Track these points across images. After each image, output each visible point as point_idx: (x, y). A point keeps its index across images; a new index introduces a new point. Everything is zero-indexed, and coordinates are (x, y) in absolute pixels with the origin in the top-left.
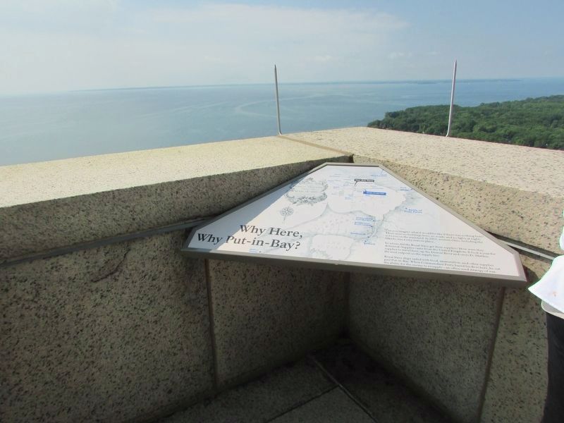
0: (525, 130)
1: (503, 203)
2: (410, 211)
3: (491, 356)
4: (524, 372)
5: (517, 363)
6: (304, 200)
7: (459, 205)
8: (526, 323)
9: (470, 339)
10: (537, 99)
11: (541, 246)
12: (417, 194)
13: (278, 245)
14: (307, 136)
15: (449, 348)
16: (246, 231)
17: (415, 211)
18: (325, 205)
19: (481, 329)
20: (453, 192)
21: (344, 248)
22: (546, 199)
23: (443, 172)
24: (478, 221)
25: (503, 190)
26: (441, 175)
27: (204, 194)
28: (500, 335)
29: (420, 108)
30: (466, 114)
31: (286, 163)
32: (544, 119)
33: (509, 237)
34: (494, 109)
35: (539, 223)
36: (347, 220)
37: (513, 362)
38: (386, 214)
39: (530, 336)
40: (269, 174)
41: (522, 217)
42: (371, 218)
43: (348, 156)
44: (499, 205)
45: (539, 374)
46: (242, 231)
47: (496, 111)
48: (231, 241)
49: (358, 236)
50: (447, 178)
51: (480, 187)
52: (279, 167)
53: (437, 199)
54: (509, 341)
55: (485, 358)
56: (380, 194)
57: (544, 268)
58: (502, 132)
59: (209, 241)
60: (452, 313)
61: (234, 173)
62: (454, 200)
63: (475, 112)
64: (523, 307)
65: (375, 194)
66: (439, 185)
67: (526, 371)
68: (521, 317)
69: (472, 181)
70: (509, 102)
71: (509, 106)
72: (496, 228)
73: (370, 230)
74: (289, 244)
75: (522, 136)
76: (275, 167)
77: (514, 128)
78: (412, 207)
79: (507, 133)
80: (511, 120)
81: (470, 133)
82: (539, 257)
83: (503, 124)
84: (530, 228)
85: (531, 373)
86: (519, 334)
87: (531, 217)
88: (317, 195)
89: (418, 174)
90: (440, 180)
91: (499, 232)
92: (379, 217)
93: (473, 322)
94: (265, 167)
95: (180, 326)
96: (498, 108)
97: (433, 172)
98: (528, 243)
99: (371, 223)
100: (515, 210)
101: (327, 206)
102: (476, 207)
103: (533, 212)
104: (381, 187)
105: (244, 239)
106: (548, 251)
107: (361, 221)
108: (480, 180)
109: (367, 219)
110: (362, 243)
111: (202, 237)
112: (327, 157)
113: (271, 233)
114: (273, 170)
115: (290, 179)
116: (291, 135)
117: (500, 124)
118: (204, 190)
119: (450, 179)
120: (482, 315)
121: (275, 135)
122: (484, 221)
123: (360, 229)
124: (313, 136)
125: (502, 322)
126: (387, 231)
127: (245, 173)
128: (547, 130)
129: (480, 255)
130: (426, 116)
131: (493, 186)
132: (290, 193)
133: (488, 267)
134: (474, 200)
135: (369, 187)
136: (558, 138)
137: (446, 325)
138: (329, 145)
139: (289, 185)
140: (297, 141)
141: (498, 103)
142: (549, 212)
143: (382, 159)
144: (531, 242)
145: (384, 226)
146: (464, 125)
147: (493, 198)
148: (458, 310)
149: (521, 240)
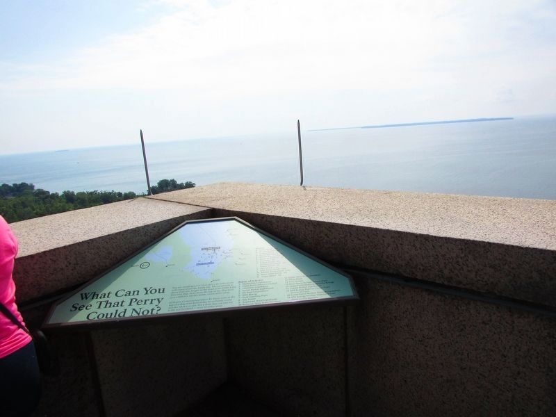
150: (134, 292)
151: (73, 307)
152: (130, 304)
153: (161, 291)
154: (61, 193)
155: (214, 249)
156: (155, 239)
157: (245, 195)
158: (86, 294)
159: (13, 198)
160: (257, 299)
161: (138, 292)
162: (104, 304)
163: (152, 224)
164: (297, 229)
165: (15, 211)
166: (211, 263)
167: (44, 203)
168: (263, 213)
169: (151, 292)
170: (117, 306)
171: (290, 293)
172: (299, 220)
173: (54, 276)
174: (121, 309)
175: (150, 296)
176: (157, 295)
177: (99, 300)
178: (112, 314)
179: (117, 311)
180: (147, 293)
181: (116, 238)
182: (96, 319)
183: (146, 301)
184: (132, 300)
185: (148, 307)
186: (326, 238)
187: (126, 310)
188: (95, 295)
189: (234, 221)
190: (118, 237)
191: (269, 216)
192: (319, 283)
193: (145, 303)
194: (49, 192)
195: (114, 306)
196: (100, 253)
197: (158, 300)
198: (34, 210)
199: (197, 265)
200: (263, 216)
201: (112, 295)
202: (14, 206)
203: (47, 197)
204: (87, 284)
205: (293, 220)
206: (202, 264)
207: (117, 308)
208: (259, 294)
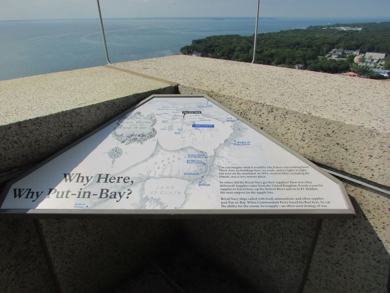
0: (280, 52)
1: (328, 135)
2: (239, 144)
3: (310, 262)
4: (338, 277)
5: (333, 269)
6: (133, 138)
7: (283, 135)
8: (343, 238)
9: (291, 248)
10: (286, 31)
11: (364, 177)
12: (243, 124)
13: (107, 195)
14: (134, 65)
15: (272, 254)
16: (71, 181)
17: (243, 143)
18: (155, 143)
19: (301, 240)
20: (278, 123)
21: (179, 193)
22: (372, 133)
23: (268, 104)
24: (302, 151)
25: (328, 123)
26: (265, 107)
27: (16, 142)
28: (318, 247)
29: (215, 37)
30: (245, 41)
31: (112, 98)
32: (291, 44)
33: (332, 166)
34: (262, 38)
35: (362, 155)
36: (179, 159)
37: (329, 268)
38: (217, 149)
39: (346, 249)
40: (93, 111)
41: (346, 149)
42: (203, 154)
43: (174, 85)
44: (323, 137)
45: (352, 279)
46: (66, 181)
47: (263, 39)
48: (53, 195)
49: (193, 177)
50: (272, 109)
51: (306, 119)
52: (103, 103)
53: (262, 128)
54: (326, 252)
55: (303, 262)
56: (208, 126)
57: (363, 194)
58: (267, 53)
59: (27, 197)
60: (275, 226)
61: (51, 116)
62: (279, 131)
63: (250, 39)
64: (342, 226)
65: (204, 126)
66: (262, 115)
67: (340, 276)
68: (338, 234)
69: (296, 113)
70: (270, 33)
71: (270, 36)
72: (320, 158)
73: (203, 168)
74: (120, 193)
75: (279, 56)
76: (100, 104)
77: (273, 51)
78: (241, 140)
79: (269, 54)
80: (272, 45)
81: (247, 54)
82: (360, 185)
83: (267, 48)
84: (354, 159)
85: (345, 278)
86: (336, 247)
87: (356, 149)
88: (147, 131)
89: (242, 105)
90: (264, 111)
91: (323, 162)
92: (210, 153)
93: (294, 234)
94: (88, 104)
95: (13, 279)
96: (263, 37)
97: (258, 104)
98: (351, 172)
99: (203, 160)
100: (339, 142)
101: (158, 144)
102: (300, 137)
103: (358, 145)
104: (209, 119)
105: (68, 192)
106: (370, 181)
107: (193, 159)
108: (305, 113)
109: (199, 156)
110: (197, 185)
111: (18, 194)
112: (153, 89)
113: (98, 181)
114: (97, 107)
115: (118, 114)
116: (119, 65)
117: (265, 48)
118: (15, 139)
119: (274, 111)
120: (302, 229)
121: (103, 65)
122: (308, 152)
123: (193, 168)
124: (140, 64)
125: (320, 237)
126: (221, 168)
127: (64, 114)
128: (293, 51)
129: (309, 188)
130: (219, 43)
131: (318, 119)
132: (119, 131)
133: (319, 201)
134: (299, 131)
135: (197, 119)
136: (299, 57)
137: (269, 235)
138: (154, 75)
139: (117, 121)
140: (125, 71)
141: (264, 34)
142: (375, 146)
143: (206, 89)
144: (354, 172)
145: (216, 162)
146: (243, 49)
147: (318, 129)
148: (280, 225)
149: (344, 170)
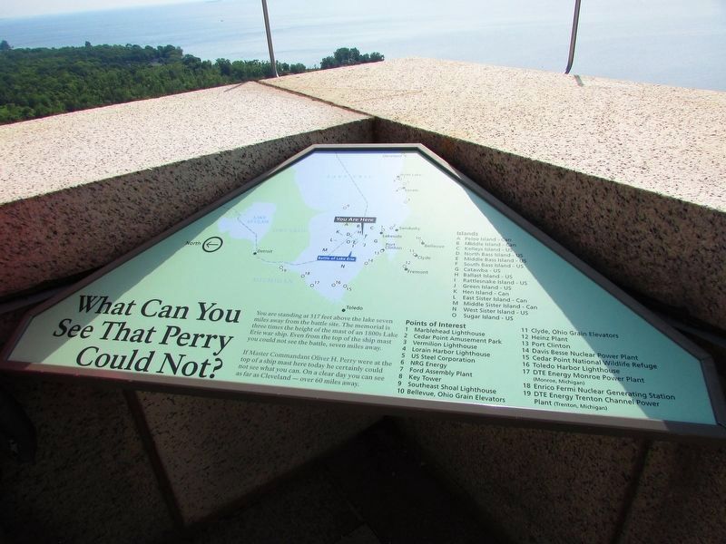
150: (179, 308)
151: (61, 326)
152: (164, 342)
153: (232, 317)
154: (214, 62)
155: (362, 221)
156: (245, 180)
157: (448, 88)
158: (89, 298)
159: (159, 65)
160: (446, 380)
161: (186, 309)
162: (116, 328)
163: (237, 150)
164: (568, 199)
165: (162, 83)
166: (350, 258)
167: (195, 74)
168: (483, 143)
169: (211, 317)
170: (139, 340)
171: (529, 378)
172: (578, 176)
173: (22, 257)
174: (144, 349)
175: (207, 327)
176: (221, 328)
177: (110, 317)
178: (124, 358)
179: (136, 352)
180: (202, 318)
181: (155, 179)
182: (93, 366)
183: (196, 336)
184: (170, 328)
185: (198, 354)
186: (651, 238)
187: (152, 353)
188: (105, 303)
189: (416, 156)
190: (161, 178)
191: (499, 153)
192: (615, 363)
193: (193, 345)
194: (199, 59)
195: (132, 340)
196: (122, 211)
197: (222, 338)
198: (183, 83)
199: (321, 258)
200: (484, 152)
201: (136, 310)
202: (161, 76)
203: (198, 66)
204: (96, 273)
205: (561, 173)
206: (331, 258)
207: (136, 345)
208: (452, 366)
